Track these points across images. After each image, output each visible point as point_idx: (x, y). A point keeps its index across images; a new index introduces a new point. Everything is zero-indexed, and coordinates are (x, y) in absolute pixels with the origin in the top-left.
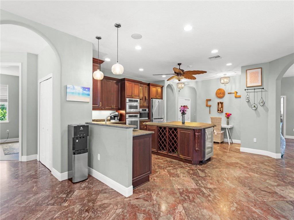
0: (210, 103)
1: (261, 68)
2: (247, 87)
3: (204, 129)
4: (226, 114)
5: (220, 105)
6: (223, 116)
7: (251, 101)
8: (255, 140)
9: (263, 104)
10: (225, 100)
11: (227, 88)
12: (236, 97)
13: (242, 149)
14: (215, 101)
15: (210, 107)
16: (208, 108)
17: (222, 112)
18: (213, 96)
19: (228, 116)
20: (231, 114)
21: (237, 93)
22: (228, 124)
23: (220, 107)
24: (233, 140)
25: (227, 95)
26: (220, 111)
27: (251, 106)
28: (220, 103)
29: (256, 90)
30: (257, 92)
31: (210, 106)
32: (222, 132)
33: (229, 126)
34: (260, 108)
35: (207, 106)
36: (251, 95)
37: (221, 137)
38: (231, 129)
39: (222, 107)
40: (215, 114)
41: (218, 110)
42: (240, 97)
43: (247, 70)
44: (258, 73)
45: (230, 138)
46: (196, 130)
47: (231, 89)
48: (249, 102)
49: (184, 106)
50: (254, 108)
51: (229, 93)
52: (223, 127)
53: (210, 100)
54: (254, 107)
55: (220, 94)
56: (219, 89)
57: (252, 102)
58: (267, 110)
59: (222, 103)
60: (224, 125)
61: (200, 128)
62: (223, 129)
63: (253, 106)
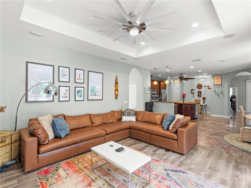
0: (193, 92)
1: (221, 76)
2: (214, 85)
3: (195, 104)
4: (203, 97)
5: (199, 92)
6: (201, 99)
7: (216, 92)
8: (218, 110)
9: (222, 93)
10: (202, 90)
11: (203, 84)
12: (208, 88)
13: (212, 115)
14: (196, 91)
15: (193, 94)
16: (192, 94)
17: (201, 96)
18: (195, 87)
19: (204, 99)
20: (206, 98)
21: (209, 86)
22: (204, 103)
23: (200, 94)
24: (207, 112)
25: (203, 87)
27: (216, 94)
28: (200, 91)
29: (219, 86)
30: (219, 87)
31: (193, 93)
32: (201, 107)
33: (205, 104)
34: (221, 95)
35: (192, 93)
36: (217, 89)
37: (200, 110)
38: (206, 106)
39: (201, 94)
40: (196, 97)
41: (198, 96)
42: (211, 88)
43: (214, 76)
44: (219, 78)
45: (205, 111)
46: (192, 105)
47: (206, 84)
48: (215, 92)
49: (184, 94)
50: (218, 95)
51: (204, 86)
52: (201, 105)
53: (194, 90)
54: (218, 94)
55: (200, 86)
56: (199, 84)
57: (217, 92)
58: (224, 96)
59: (200, 92)
60: (202, 103)
61: (194, 104)
63: (217, 94)
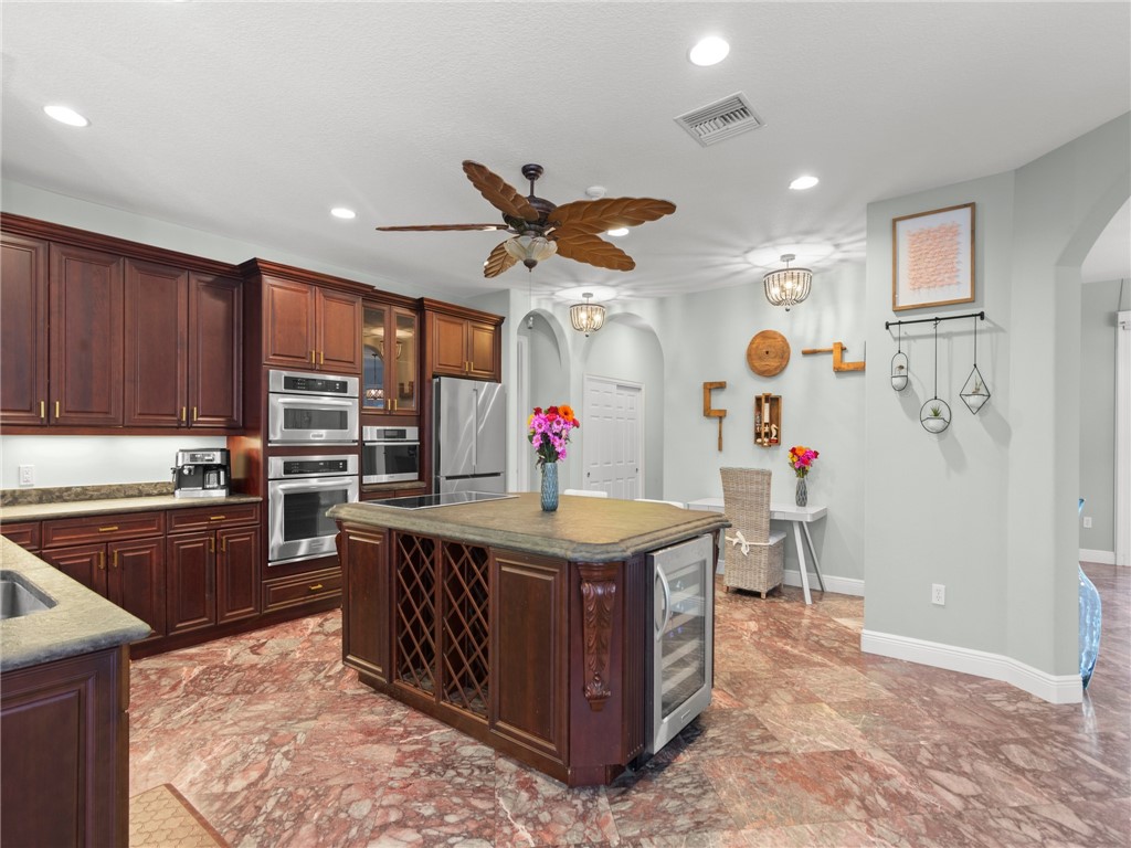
0: (719, 400)
1: (972, 205)
2: (897, 311)
3: (647, 554)
4: (793, 450)
5: (766, 407)
6: (779, 465)
7: (916, 385)
8: (938, 593)
9: (983, 398)
10: (791, 385)
11: (798, 328)
12: (839, 371)
13: (875, 641)
14: (745, 390)
15: (721, 418)
16: (713, 425)
17: (777, 442)
18: (733, 366)
19: (803, 461)
20: (816, 454)
21: (843, 349)
22: (802, 499)
23: (768, 419)
24: (826, 578)
25: (797, 364)
26: (767, 436)
27: (915, 413)
28: (768, 398)
29: (944, 327)
30: (949, 335)
31: (721, 416)
32: (773, 541)
33: (808, 514)
34: (965, 424)
35: (708, 412)
36: (921, 355)
37: (771, 564)
38: (820, 522)
39: (775, 418)
40: (743, 453)
41: (758, 435)
42: (859, 369)
43: (895, 221)
44: (953, 231)
45: (813, 567)
47: (818, 331)
48: (904, 389)
49: (553, 410)
50: (935, 424)
51: (805, 353)
52: (777, 517)
53: (721, 386)
54: (936, 414)
55: (768, 356)
56: (764, 335)
57: (922, 389)
58: (1002, 434)
59: (774, 401)
60: (782, 503)
62: (777, 526)
63: (928, 412)
